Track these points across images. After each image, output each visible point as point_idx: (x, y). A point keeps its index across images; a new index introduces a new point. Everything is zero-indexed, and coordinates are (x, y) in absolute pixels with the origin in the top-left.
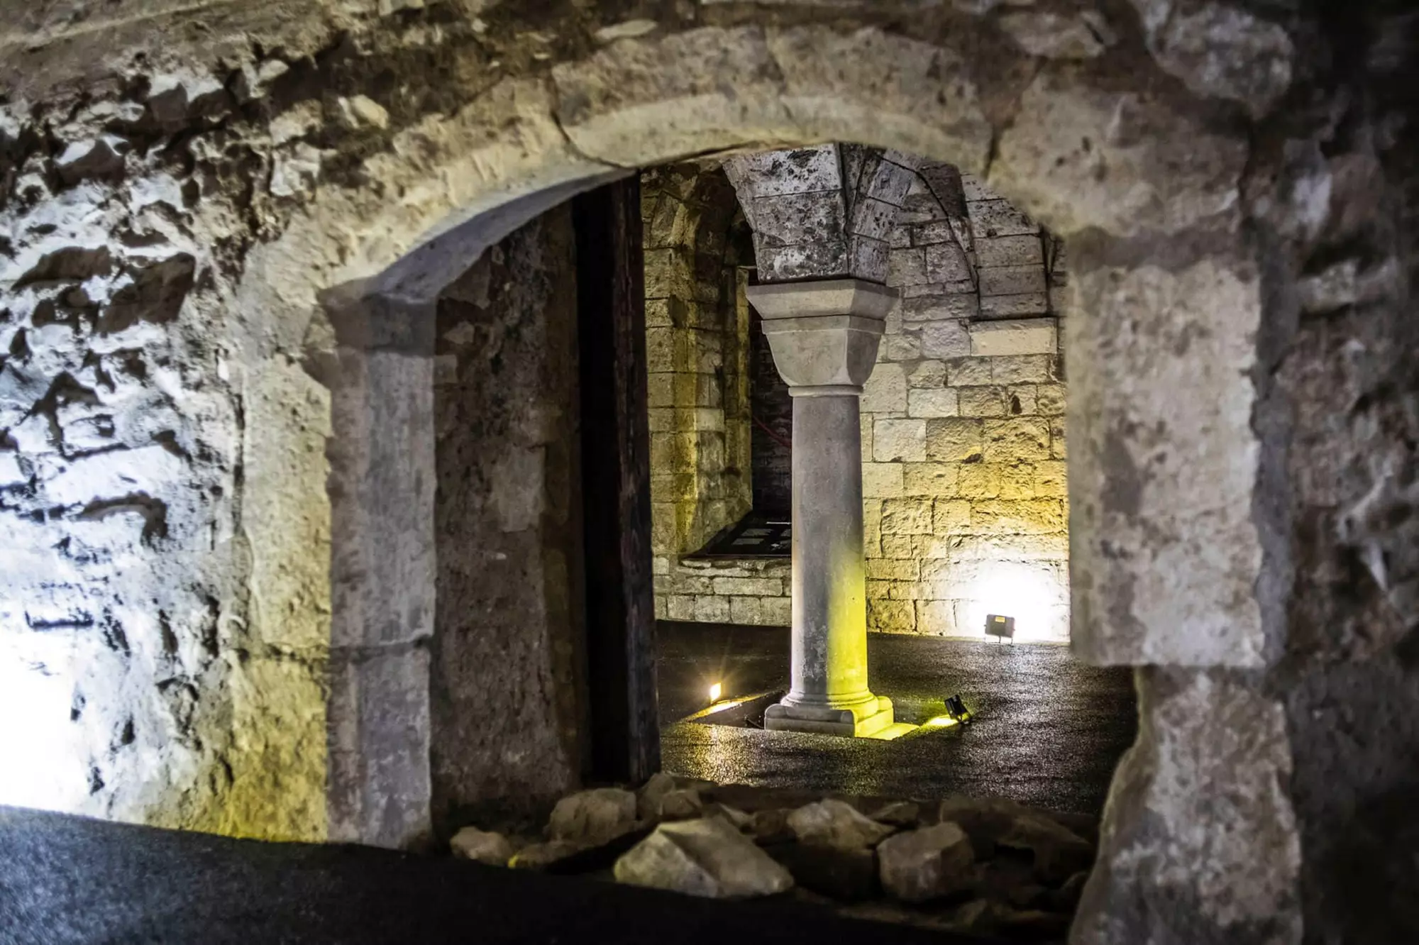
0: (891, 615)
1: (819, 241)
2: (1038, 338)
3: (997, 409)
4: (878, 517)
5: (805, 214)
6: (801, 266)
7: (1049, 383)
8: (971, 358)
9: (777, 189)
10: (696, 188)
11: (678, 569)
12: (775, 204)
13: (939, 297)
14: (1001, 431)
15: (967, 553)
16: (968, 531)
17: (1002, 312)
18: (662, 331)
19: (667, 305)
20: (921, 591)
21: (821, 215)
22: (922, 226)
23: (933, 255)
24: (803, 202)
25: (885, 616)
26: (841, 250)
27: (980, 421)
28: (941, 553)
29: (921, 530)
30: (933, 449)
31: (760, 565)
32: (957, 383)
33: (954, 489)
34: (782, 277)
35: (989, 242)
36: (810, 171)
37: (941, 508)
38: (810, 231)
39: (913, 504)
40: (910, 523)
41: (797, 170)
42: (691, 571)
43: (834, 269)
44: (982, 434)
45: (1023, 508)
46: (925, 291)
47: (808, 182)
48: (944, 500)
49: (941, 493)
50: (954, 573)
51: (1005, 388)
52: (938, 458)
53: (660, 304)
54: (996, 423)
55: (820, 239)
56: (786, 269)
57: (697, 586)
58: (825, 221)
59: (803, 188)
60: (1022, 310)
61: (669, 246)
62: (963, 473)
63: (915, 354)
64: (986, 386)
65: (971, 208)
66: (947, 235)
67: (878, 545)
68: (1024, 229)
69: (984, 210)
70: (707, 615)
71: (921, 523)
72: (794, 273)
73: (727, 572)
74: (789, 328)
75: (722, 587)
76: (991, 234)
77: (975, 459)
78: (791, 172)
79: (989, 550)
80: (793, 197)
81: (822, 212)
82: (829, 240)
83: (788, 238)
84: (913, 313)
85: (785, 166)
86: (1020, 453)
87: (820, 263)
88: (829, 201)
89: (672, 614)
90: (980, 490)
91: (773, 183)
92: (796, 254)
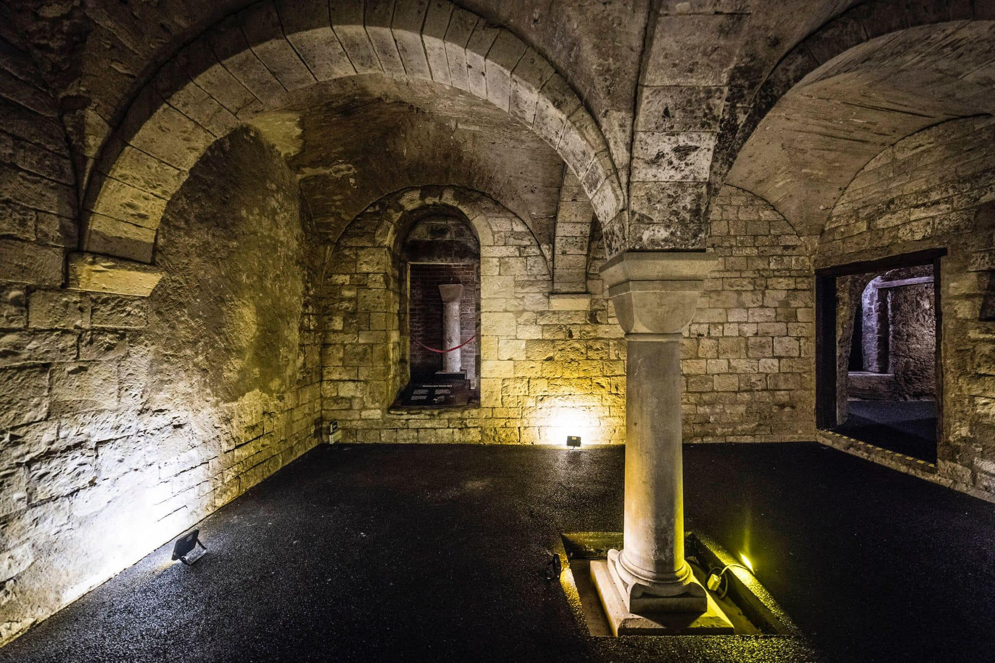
0: (507, 435)
1: (682, 222)
2: (583, 304)
3: (561, 336)
4: (501, 387)
5: (674, 199)
6: (666, 240)
7: (586, 324)
8: (549, 311)
9: (655, 176)
10: (401, 218)
11: (387, 416)
12: (650, 189)
13: (533, 282)
14: (563, 346)
15: (546, 403)
16: (546, 394)
17: (564, 290)
18: (380, 291)
19: (383, 277)
20: (522, 423)
21: (687, 201)
22: (525, 247)
23: (531, 261)
24: (674, 189)
25: (503, 436)
26: (701, 231)
27: (553, 341)
28: (533, 404)
29: (522, 393)
30: (529, 354)
31: (436, 413)
32: (542, 323)
33: (540, 373)
34: (649, 248)
35: (562, 257)
36: (687, 164)
37: (532, 382)
38: (676, 213)
39: (519, 381)
40: (517, 390)
41: (676, 162)
42: (395, 417)
43: (693, 245)
44: (554, 347)
45: (574, 382)
46: (526, 278)
47: (683, 173)
48: (535, 379)
49: (533, 375)
50: (539, 414)
51: (565, 326)
52: (532, 358)
53: (379, 276)
54: (561, 342)
55: (684, 220)
56: (652, 241)
57: (399, 424)
58: (689, 207)
59: (678, 177)
60: (574, 290)
61: (385, 246)
62: (544, 366)
63: (521, 308)
64: (556, 325)
65: (557, 240)
66: (538, 252)
67: (500, 401)
68: (580, 252)
69: (563, 241)
70: (404, 439)
71: (523, 390)
72: (658, 245)
73: (416, 416)
74: (654, 288)
75: (412, 424)
76: (564, 253)
77: (550, 359)
78: (670, 163)
79: (557, 402)
80: (667, 185)
81: (689, 199)
82: (691, 221)
83: (656, 217)
84: (520, 289)
85: (667, 157)
86: (572, 356)
87: (682, 239)
88: (696, 191)
89: (383, 439)
90: (553, 374)
91: (653, 171)
92: (662, 231)
